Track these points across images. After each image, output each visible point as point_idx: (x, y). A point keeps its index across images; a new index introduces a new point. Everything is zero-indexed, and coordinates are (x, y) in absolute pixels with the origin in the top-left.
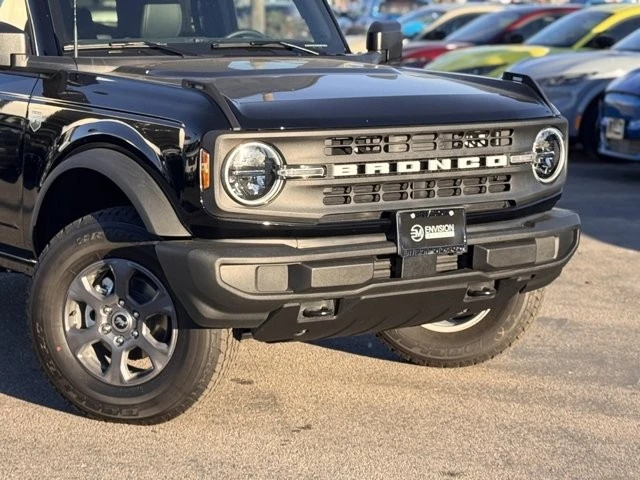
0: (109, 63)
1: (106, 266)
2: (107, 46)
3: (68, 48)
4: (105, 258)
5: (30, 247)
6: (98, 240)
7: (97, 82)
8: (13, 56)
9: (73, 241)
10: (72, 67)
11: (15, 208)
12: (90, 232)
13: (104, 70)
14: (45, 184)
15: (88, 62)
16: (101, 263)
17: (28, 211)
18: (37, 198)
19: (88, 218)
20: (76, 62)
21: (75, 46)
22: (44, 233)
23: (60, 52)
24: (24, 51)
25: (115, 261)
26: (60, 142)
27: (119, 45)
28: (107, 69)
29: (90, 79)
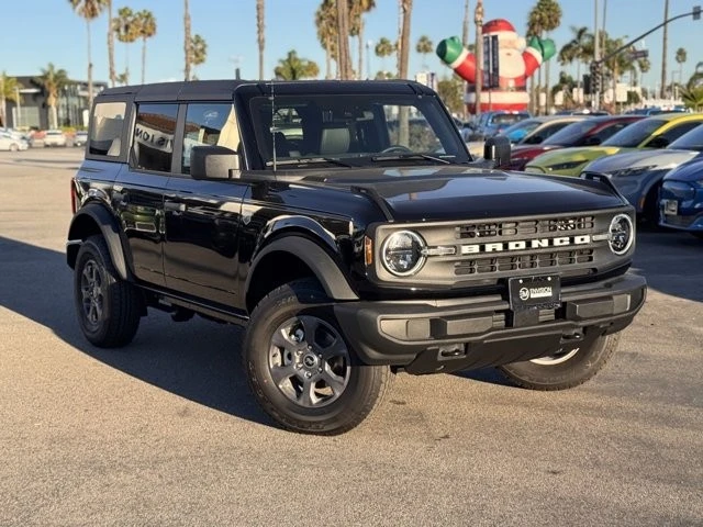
0: (298, 174)
1: (299, 321)
2: (296, 161)
3: (269, 164)
4: (297, 315)
5: (244, 308)
6: (292, 303)
7: (290, 189)
8: (230, 171)
9: (275, 303)
10: (272, 178)
11: (233, 277)
12: (286, 297)
13: (294, 180)
14: (255, 261)
15: (284, 174)
16: (295, 319)
17: (243, 279)
18: (249, 270)
19: (285, 286)
20: (275, 174)
21: (274, 163)
22: (253, 299)
23: (264, 167)
24: (238, 167)
25: (305, 317)
26: (265, 232)
27: (305, 161)
28: (297, 179)
29: (285, 186)
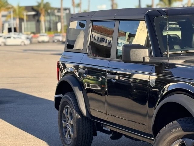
0: (181, 59)
1: (183, 141)
2: (180, 52)
3: (165, 53)
4: (182, 138)
5: (151, 133)
6: (179, 131)
7: (176, 67)
8: (144, 58)
9: (169, 131)
10: (166, 61)
11: (144, 116)
12: (176, 128)
13: (179, 62)
14: (158, 107)
15: (173, 59)
16: (181, 140)
17: (151, 117)
18: (154, 112)
19: (175, 122)
20: (168, 59)
21: (168, 53)
22: (157, 128)
23: (162, 55)
24: (148, 56)
25: (186, 139)
26: (163, 92)
27: (185, 52)
28: (181, 62)
29: (173, 66)
